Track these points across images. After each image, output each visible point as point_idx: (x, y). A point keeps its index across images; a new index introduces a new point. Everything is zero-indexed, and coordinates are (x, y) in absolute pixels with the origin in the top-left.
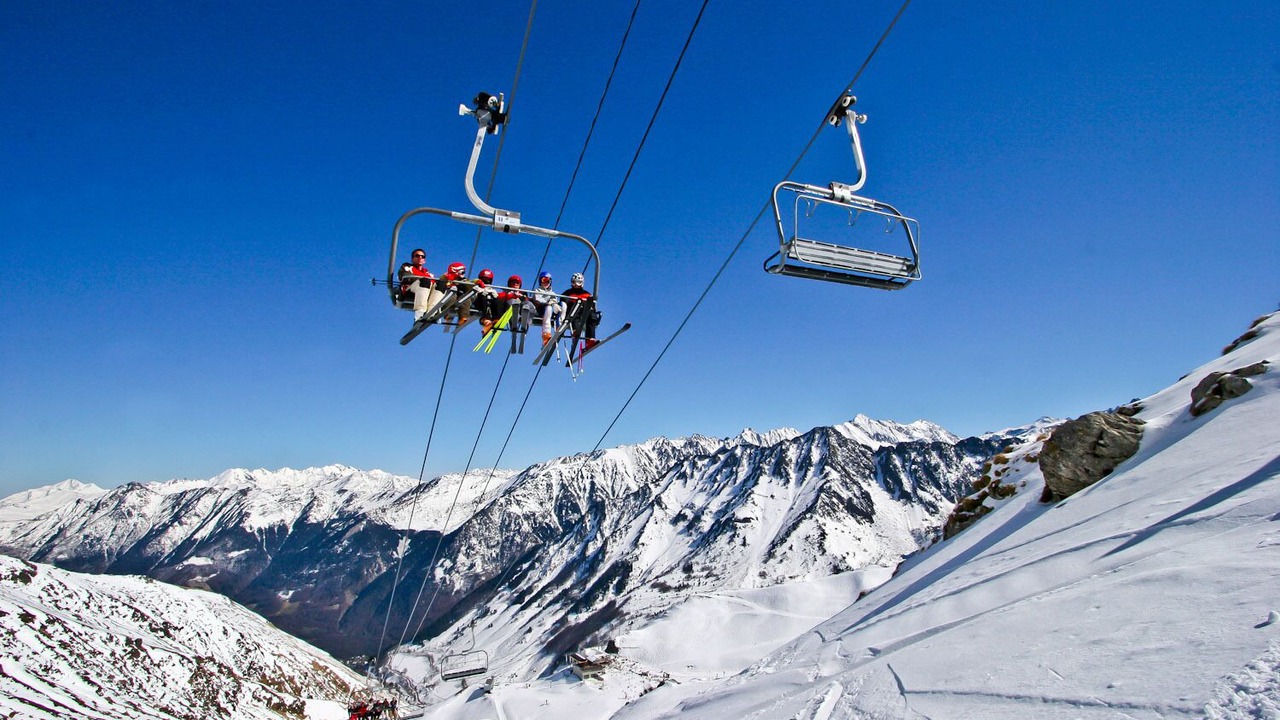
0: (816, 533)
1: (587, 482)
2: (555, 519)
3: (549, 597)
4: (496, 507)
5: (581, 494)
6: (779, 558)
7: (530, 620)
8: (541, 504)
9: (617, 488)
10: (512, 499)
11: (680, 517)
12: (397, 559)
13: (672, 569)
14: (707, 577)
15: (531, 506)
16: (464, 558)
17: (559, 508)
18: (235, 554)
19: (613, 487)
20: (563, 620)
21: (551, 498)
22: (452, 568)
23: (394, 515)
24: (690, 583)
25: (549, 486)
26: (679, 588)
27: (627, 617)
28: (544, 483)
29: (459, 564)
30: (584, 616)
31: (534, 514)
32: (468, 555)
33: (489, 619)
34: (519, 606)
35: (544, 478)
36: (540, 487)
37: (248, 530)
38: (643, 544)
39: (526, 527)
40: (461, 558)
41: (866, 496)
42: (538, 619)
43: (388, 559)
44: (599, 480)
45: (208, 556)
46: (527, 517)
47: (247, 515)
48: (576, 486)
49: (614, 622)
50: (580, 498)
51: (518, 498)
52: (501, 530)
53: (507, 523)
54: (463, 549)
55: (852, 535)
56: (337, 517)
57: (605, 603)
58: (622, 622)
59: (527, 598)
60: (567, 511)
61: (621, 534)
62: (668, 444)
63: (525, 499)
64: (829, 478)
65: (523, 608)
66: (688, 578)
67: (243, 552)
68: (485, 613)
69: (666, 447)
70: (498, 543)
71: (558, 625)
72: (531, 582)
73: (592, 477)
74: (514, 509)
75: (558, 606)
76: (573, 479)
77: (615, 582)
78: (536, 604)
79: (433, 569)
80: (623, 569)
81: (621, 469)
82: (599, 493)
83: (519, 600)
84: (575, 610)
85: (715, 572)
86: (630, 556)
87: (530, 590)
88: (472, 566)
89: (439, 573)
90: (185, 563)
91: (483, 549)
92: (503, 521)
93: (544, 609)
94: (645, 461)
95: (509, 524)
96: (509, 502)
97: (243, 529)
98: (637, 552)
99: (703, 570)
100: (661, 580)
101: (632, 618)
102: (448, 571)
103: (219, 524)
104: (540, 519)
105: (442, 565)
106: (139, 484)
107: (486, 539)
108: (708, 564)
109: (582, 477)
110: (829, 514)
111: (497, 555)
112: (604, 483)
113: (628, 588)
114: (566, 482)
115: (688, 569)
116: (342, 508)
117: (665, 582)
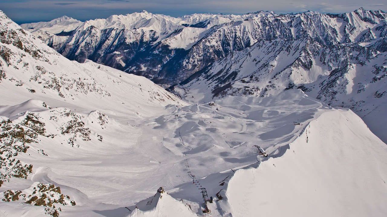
0: (289, 73)
1: (234, 34)
2: (221, 47)
3: (215, 78)
4: (202, 43)
5: (231, 39)
6: (276, 78)
7: (209, 84)
8: (217, 42)
9: (244, 37)
10: (207, 40)
11: (255, 60)
12: (172, 57)
13: (248, 76)
14: (256, 80)
15: (213, 43)
16: (192, 59)
17: (223, 44)
18: (125, 51)
19: (243, 37)
20: (217, 85)
21: (220, 40)
22: (188, 62)
23: (169, 42)
24: (251, 81)
25: (220, 35)
26: (247, 82)
27: (232, 88)
28: (218, 34)
29: (190, 61)
30: (223, 85)
31: (214, 46)
32: (193, 58)
33: (199, 82)
34: (207, 79)
35: (218, 32)
36: (217, 35)
37: (127, 43)
38: (242, 67)
39: (211, 51)
40: (191, 59)
41: (311, 62)
42: (211, 84)
43: (169, 57)
44: (238, 34)
45: (119, 51)
46: (212, 47)
47: (126, 38)
48: (229, 36)
49: (229, 89)
50: (230, 40)
51: (210, 40)
52: (203, 51)
53: (205, 48)
54: (191, 56)
55: (300, 74)
56: (152, 40)
57: (228, 83)
58: (231, 89)
59: (209, 78)
60: (226, 45)
61: (236, 63)
62: (267, 20)
63: (211, 40)
64: (301, 55)
65: (208, 80)
66: (251, 80)
67: (127, 50)
68: (198, 80)
69: (267, 21)
70: (202, 55)
71: (216, 87)
72: (210, 73)
73: (236, 32)
74: (207, 44)
75: (217, 81)
76: (229, 33)
77: (232, 77)
78: (211, 80)
79: (183, 62)
80: (235, 74)
81: (247, 30)
82: (238, 39)
83: (207, 78)
84: (221, 83)
85: (258, 79)
86: (238, 70)
87: (210, 75)
88: (194, 62)
89: (184, 63)
90: (114, 53)
91: (198, 57)
92: (204, 48)
93: (213, 81)
94: (257, 27)
95: (206, 49)
96: (206, 41)
97: (126, 43)
98: (240, 69)
99: (255, 78)
100: (244, 79)
101: (233, 88)
102: (187, 63)
103: (119, 41)
104: (216, 47)
105: (185, 61)
106: (94, 26)
107: (198, 54)
108: (257, 77)
109: (232, 32)
110: (296, 67)
111: (202, 59)
112: (240, 35)
113: (235, 80)
114: (226, 34)
115: (251, 77)
116: (153, 37)
117: (244, 80)
